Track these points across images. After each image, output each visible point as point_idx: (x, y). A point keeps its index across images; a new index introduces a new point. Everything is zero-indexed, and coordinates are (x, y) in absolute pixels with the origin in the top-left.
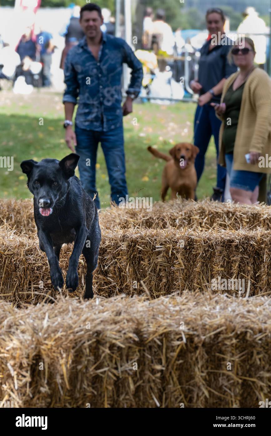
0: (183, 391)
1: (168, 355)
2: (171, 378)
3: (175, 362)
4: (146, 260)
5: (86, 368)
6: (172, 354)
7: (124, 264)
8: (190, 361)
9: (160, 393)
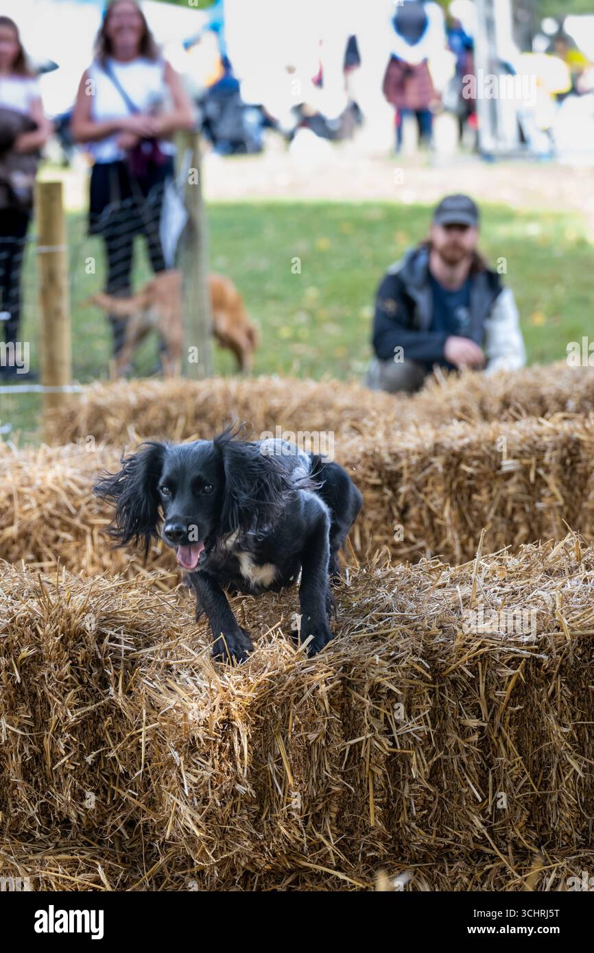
0: (527, 766)
1: (492, 696)
2: (500, 740)
3: (506, 709)
4: (484, 492)
5: (327, 737)
6: (498, 693)
7: (439, 501)
8: (537, 703)
9: (482, 773)
